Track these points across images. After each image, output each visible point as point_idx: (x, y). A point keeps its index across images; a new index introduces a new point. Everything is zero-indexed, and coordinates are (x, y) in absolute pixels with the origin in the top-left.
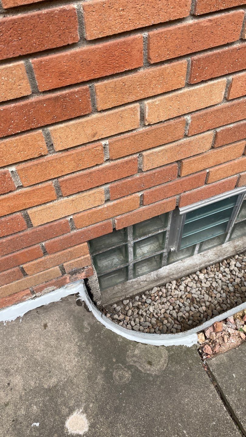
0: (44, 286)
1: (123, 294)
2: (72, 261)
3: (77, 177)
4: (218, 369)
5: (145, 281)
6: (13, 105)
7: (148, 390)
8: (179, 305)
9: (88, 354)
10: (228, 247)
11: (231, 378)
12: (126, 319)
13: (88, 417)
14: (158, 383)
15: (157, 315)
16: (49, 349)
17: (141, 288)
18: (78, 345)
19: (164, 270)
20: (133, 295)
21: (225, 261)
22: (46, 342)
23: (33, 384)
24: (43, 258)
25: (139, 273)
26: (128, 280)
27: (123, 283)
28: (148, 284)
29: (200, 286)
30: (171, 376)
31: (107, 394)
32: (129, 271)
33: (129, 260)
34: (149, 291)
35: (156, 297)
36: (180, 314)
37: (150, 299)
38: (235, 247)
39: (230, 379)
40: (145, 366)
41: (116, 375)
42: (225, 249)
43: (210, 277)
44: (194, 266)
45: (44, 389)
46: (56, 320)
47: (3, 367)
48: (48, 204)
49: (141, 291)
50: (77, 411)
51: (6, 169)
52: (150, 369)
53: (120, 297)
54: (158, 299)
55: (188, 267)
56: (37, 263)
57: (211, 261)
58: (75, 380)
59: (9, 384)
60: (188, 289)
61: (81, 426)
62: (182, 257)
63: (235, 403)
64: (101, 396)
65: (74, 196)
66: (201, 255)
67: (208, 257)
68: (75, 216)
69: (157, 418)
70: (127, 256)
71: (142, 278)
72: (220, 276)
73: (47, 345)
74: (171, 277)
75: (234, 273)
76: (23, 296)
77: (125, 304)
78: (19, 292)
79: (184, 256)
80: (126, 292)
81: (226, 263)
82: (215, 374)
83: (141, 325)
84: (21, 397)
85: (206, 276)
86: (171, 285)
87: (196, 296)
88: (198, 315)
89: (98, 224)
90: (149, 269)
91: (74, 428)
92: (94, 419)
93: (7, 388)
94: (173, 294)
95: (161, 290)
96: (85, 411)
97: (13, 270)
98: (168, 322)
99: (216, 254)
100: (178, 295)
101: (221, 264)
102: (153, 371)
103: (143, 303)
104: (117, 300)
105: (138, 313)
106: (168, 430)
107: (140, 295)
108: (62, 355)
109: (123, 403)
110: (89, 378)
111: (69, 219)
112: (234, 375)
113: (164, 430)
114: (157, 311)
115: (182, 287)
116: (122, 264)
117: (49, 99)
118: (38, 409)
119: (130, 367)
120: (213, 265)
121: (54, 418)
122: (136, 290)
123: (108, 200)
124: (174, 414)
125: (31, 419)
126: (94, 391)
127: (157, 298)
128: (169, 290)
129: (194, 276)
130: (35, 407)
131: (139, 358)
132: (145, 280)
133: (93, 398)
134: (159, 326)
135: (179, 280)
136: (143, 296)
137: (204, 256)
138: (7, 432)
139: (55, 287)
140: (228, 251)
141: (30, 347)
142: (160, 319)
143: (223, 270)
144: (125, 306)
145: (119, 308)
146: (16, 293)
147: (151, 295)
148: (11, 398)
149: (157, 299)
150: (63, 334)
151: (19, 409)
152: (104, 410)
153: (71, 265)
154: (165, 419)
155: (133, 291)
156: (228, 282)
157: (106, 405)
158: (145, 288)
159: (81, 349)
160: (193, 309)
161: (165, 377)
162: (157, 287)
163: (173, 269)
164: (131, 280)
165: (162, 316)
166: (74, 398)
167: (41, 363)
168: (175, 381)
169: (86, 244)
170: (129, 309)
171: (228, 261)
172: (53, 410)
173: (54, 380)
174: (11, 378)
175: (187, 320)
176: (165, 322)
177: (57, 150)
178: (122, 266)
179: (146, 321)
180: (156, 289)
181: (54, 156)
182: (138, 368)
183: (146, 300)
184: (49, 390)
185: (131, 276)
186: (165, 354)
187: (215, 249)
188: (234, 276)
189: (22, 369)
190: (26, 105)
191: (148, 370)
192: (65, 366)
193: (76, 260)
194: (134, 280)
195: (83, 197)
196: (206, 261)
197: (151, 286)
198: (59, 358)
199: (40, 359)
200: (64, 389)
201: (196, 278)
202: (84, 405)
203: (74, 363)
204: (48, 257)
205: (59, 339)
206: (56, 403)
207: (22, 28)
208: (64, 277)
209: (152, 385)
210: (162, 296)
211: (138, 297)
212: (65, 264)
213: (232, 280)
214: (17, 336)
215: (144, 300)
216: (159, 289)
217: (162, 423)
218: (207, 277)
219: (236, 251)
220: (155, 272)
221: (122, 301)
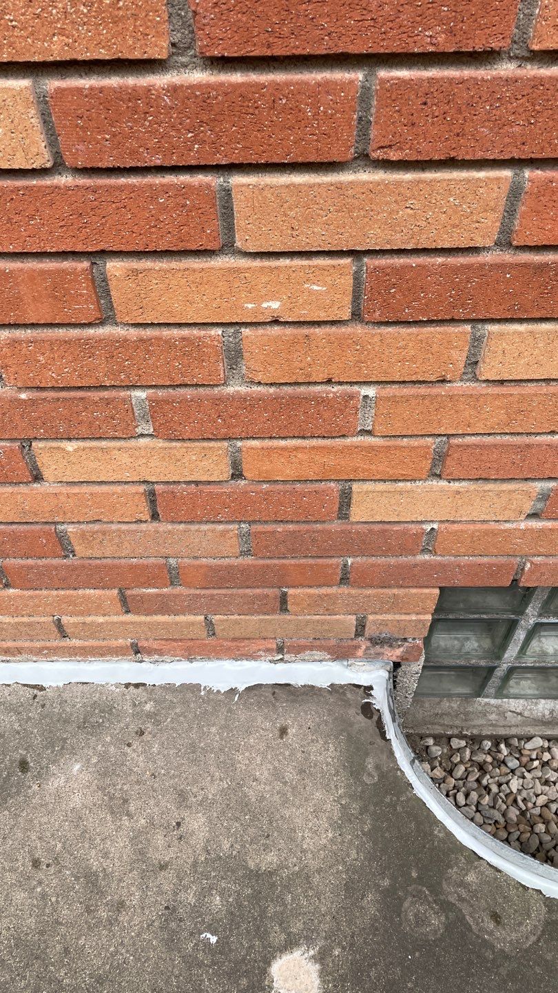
0: (308, 644)
1: (457, 722)
2: (389, 617)
3: (495, 446)
5: (518, 714)
6: (440, 260)
7: (476, 978)
9: (359, 833)
12: (447, 781)
13: (323, 974)
14: (503, 972)
15: (526, 805)
16: (278, 785)
17: (504, 726)
18: (341, 804)
20: (480, 736)
22: (275, 768)
23: (228, 846)
24: (333, 590)
25: (512, 691)
26: (479, 696)
27: (467, 698)
28: (524, 724)
30: (538, 970)
31: (378, 943)
32: (493, 679)
33: (506, 656)
34: (520, 739)
35: (532, 760)
37: (518, 759)
40: (483, 921)
41: (411, 909)
45: (246, 868)
46: (309, 728)
47: (176, 784)
48: (401, 484)
49: (502, 732)
50: (303, 949)
51: (356, 388)
52: (492, 931)
53: (447, 726)
54: (536, 768)
56: (319, 596)
58: (316, 879)
59: (178, 824)
61: (303, 986)
64: (365, 943)
65: (464, 484)
68: (443, 526)
70: (503, 647)
71: (514, 704)
73: (277, 775)
76: (259, 650)
77: (454, 747)
78: (254, 639)
80: (466, 720)
83: (480, 811)
84: (195, 864)
89: (485, 560)
90: (537, 689)
91: (287, 985)
92: (335, 986)
93: (174, 831)
95: (549, 749)
96: (321, 958)
97: (266, 591)
98: (547, 831)
102: (498, 938)
103: (495, 762)
104: (438, 730)
105: (478, 781)
107: (497, 740)
108: (302, 810)
109: (410, 980)
110: (349, 887)
111: (428, 527)
114: (528, 794)
116: (484, 658)
117: (525, 265)
118: (223, 905)
119: (446, 907)
121: (250, 940)
122: (490, 725)
123: (534, 516)
125: (203, 920)
126: (350, 922)
127: (536, 763)
130: (218, 898)
131: (474, 894)
132: (518, 711)
133: (346, 937)
134: (522, 830)
136: (502, 746)
138: (148, 926)
139: (329, 656)
141: (240, 763)
142: (528, 816)
144: (453, 751)
145: (436, 750)
146: (249, 639)
147: (522, 751)
148: (174, 856)
149: (533, 767)
150: (316, 765)
151: (186, 888)
152: (362, 975)
153: (384, 623)
155: (482, 726)
157: (370, 966)
158: (514, 731)
159: (346, 817)
161: (525, 966)
162: (541, 738)
164: (486, 700)
165: (537, 811)
166: (303, 918)
167: (256, 808)
168: (546, 986)
169: (437, 591)
170: (461, 762)
172: (254, 924)
173: (270, 859)
174: (186, 814)
176: (541, 827)
177: (484, 378)
178: (483, 663)
179: (494, 807)
180: (538, 742)
181: (467, 387)
182: (464, 916)
183: (506, 758)
184: (256, 875)
185: (490, 689)
186: (539, 912)
189: (213, 804)
190: (468, 267)
191: (488, 933)
192: (303, 838)
193: (397, 617)
194: (493, 701)
195: (485, 491)
197: (531, 730)
198: (296, 814)
199: (253, 800)
200: (287, 887)
202: (321, 943)
203: (324, 841)
204: (345, 590)
205: (305, 772)
206: (263, 912)
207: (548, 100)
208: (355, 642)
209: (488, 969)
210: (548, 763)
211: (490, 743)
212: (371, 617)
214: (221, 728)
215: (501, 757)
216: (546, 745)
220: (549, 701)
221: (449, 738)
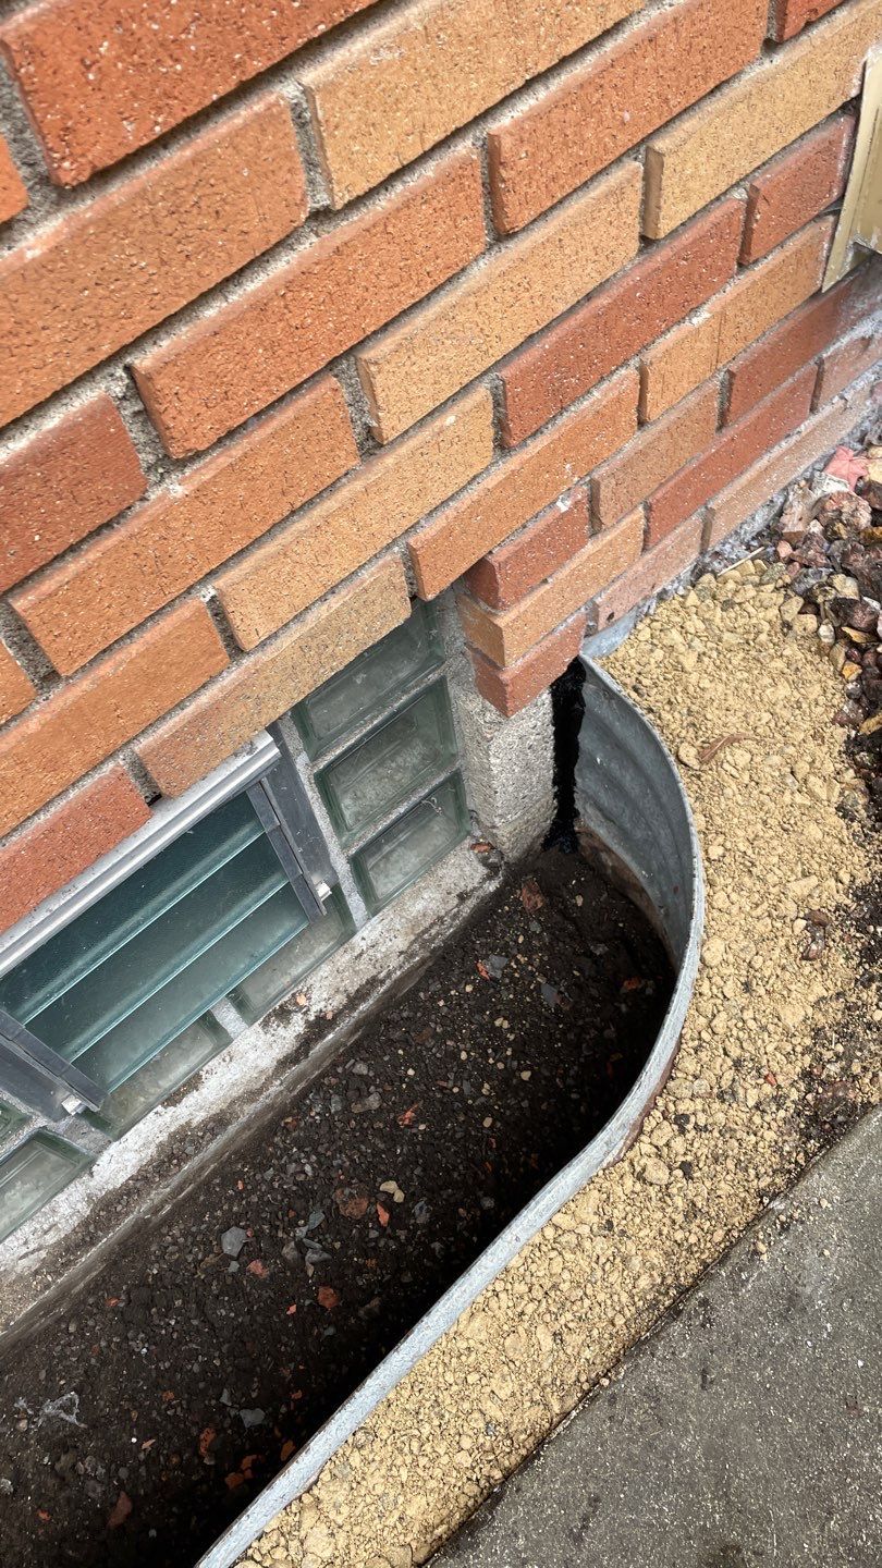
79: (195, 1058)
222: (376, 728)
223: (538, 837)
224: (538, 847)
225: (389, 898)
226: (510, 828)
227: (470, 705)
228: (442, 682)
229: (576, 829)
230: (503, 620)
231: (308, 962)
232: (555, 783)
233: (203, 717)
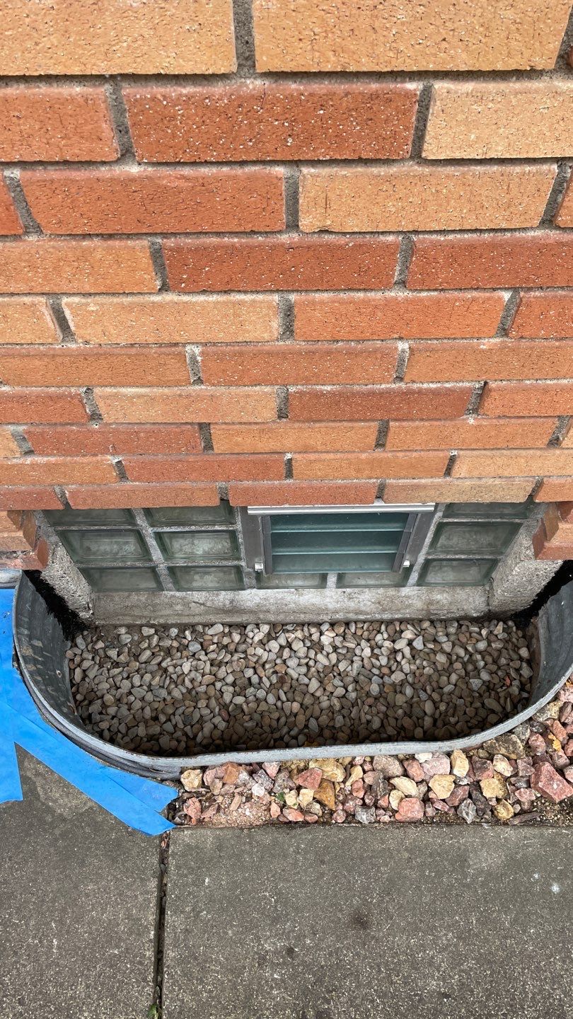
1: (146, 613)
4: (184, 855)
5: (201, 604)
7: (32, 838)
8: (249, 679)
10: (412, 597)
11: (198, 883)
12: (130, 665)
14: (57, 832)
15: (192, 684)
17: (188, 616)
19: (251, 597)
20: (167, 624)
21: (397, 624)
25: (195, 584)
26: (162, 590)
27: (152, 592)
28: (207, 613)
29: (313, 656)
30: (87, 830)
32: (162, 577)
33: (154, 558)
34: (203, 627)
35: (212, 644)
36: (239, 700)
37: (200, 643)
38: (431, 603)
39: (194, 884)
42: (404, 599)
43: (344, 647)
44: (320, 611)
49: (185, 620)
52: (57, 799)
53: (137, 617)
54: (213, 651)
55: (305, 608)
57: (361, 613)
60: (286, 653)
62: (300, 583)
63: (175, 933)
66: (344, 592)
67: (359, 602)
69: (21, 894)
71: (197, 596)
72: (367, 652)
74: (261, 616)
75: (399, 658)
77: (144, 635)
79: (307, 583)
80: (154, 611)
81: (398, 629)
82: (172, 862)
83: (151, 690)
85: (338, 641)
86: (256, 631)
87: (295, 676)
88: (276, 715)
90: (219, 583)
94: (251, 651)
95: (230, 634)
98: (208, 706)
99: (379, 603)
100: (260, 657)
101: (383, 628)
102: (60, 805)
103: (180, 647)
104: (128, 620)
105: (159, 664)
106: (27, 925)
107: (183, 628)
112: (207, 880)
113: (20, 921)
114: (197, 674)
115: (274, 645)
116: (139, 561)
120: (365, 622)
122: (176, 615)
123: (29, 453)
124: (53, 901)
127: (215, 646)
128: (248, 640)
129: (313, 630)
132: (201, 602)
134: (187, 705)
135: (276, 628)
136: (187, 633)
137: (350, 598)
140: (409, 606)
142: (194, 693)
143: (380, 642)
144: (143, 638)
145: (126, 639)
147: (205, 636)
149: (211, 650)
154: (34, 903)
155: (168, 615)
156: (375, 671)
158: (198, 619)
160: (271, 699)
162: (223, 625)
163: (272, 601)
164: (170, 593)
165: (203, 689)
168: (91, 843)
170: (149, 647)
171: (403, 627)
175: (246, 718)
176: (202, 703)
178: (139, 564)
179: (163, 687)
180: (219, 628)
182: (37, 787)
183: (190, 644)
185: (168, 585)
187: (381, 591)
188: (396, 664)
191: (53, 801)
194: (176, 594)
196: (351, 609)
197: (213, 618)
201: (315, 637)
209: (45, 831)
210: (226, 647)
211: (175, 631)
213: (386, 671)
215: (185, 642)
216: (227, 630)
217: (25, 908)
218: (338, 644)
219: (428, 611)
220: (229, 592)
221: (139, 627)
222: (478, 522)
223: (513, 610)
224: (509, 614)
225: (428, 584)
226: (502, 598)
227: (524, 542)
228: (520, 525)
229: (532, 620)
230: (562, 525)
231: (377, 583)
232: (537, 595)
233: (417, 487)
